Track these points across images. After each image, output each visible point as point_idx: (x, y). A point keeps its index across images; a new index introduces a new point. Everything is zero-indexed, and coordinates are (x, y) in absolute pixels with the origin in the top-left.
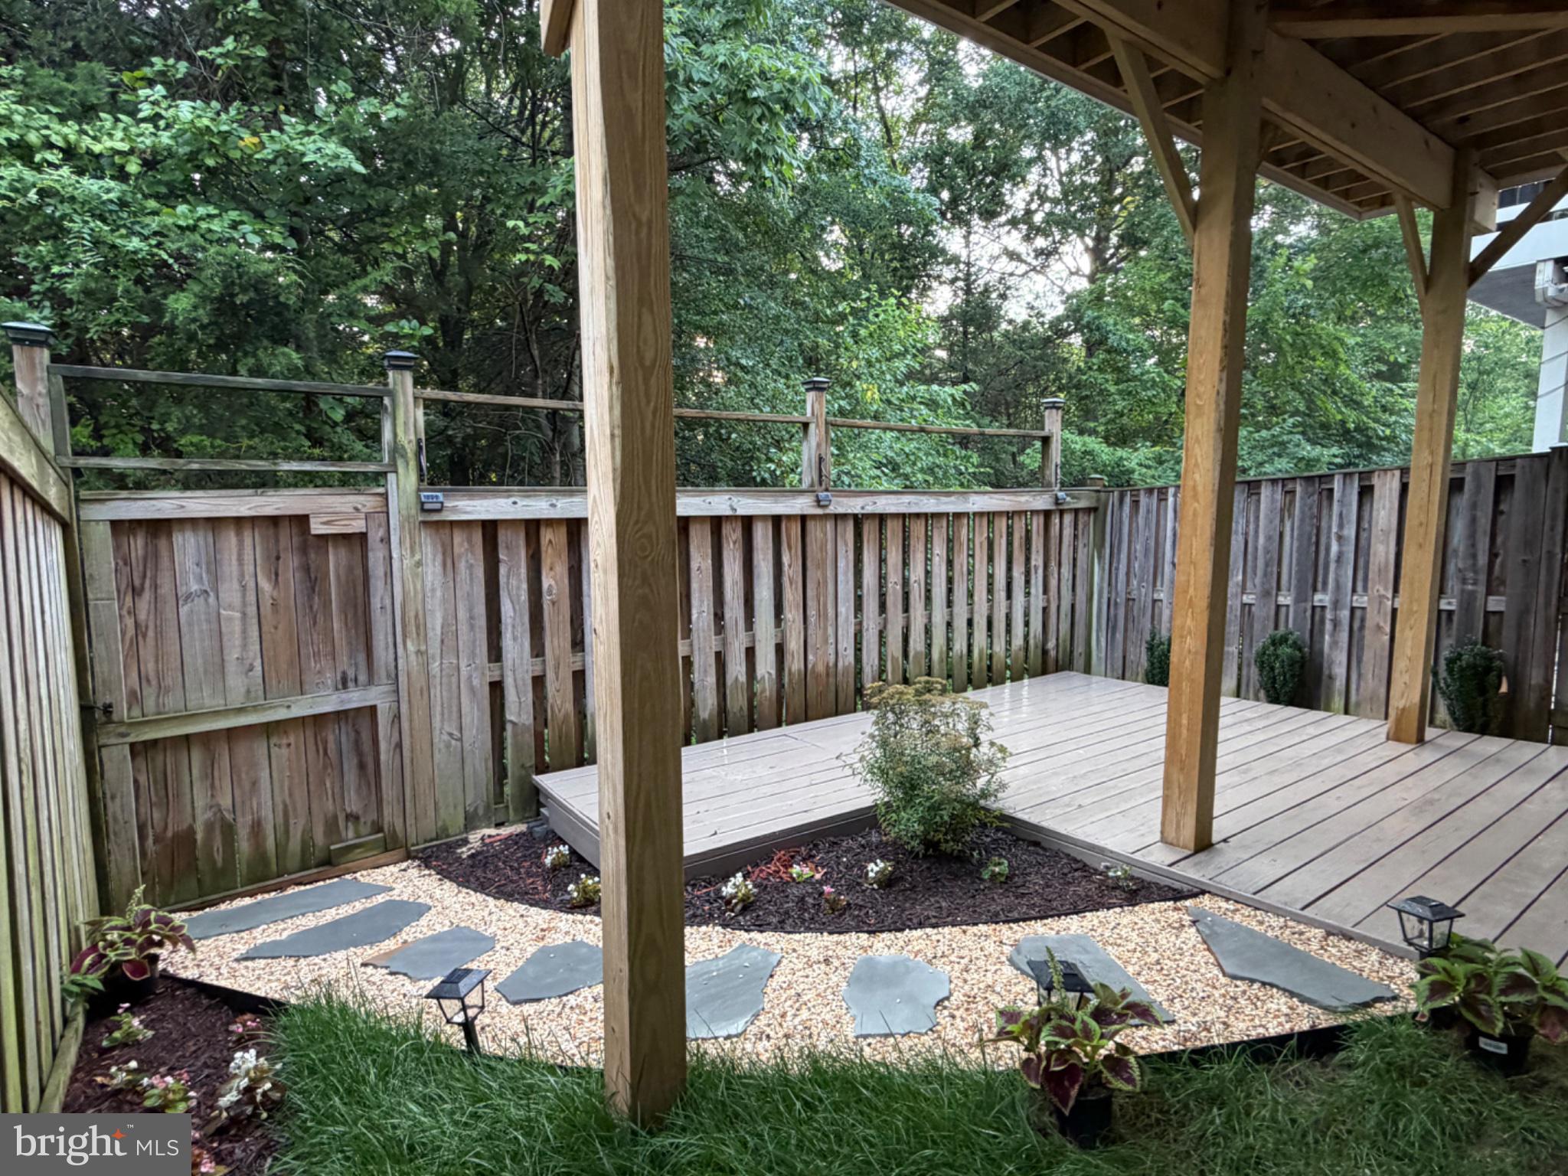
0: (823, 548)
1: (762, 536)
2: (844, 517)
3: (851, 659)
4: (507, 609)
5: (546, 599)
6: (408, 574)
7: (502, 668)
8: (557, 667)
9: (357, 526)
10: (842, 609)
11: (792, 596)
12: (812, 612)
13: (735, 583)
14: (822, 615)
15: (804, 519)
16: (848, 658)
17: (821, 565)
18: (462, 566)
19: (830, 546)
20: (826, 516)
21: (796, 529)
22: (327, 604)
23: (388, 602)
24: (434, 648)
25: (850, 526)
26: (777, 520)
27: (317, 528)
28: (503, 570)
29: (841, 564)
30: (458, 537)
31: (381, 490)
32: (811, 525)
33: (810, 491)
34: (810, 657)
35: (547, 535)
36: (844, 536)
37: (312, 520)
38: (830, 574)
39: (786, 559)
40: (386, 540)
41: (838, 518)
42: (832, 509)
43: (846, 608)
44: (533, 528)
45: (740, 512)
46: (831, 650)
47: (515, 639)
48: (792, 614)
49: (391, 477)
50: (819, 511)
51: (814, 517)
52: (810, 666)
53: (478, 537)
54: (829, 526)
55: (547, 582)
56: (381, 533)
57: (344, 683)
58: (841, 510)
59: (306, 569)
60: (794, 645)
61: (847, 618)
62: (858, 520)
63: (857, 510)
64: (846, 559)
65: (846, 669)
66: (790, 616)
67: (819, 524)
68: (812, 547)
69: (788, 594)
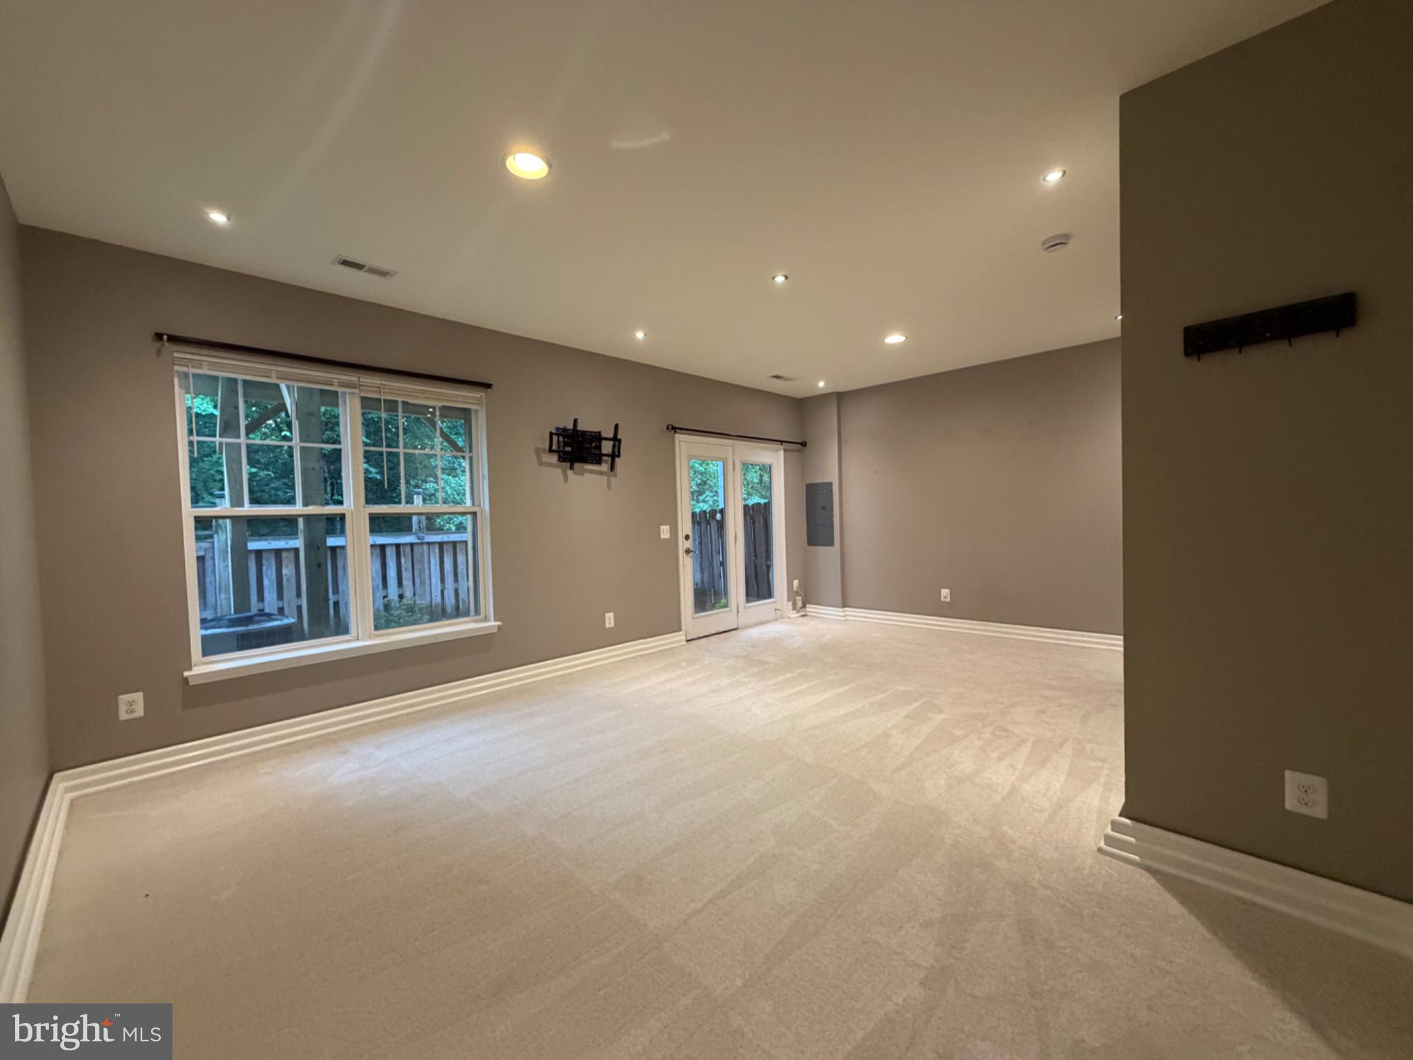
0: (422, 555)
1: (391, 554)
2: (433, 543)
3: (439, 600)
4: (266, 582)
5: (285, 579)
6: (222, 569)
7: (264, 605)
8: (289, 605)
10: (433, 580)
11: (406, 575)
12: (417, 581)
14: (422, 582)
15: (412, 545)
17: (422, 562)
19: (426, 555)
20: (424, 543)
21: (408, 549)
23: (213, 580)
25: (437, 546)
26: (398, 546)
28: (264, 568)
31: (211, 540)
32: (416, 548)
33: (416, 533)
34: (417, 599)
35: (284, 555)
36: (434, 552)
38: (426, 566)
39: (403, 560)
40: (213, 558)
41: (429, 543)
42: (426, 540)
44: (278, 553)
45: (378, 543)
46: (428, 596)
47: (269, 593)
48: (407, 582)
49: (215, 536)
50: (418, 542)
51: (417, 544)
52: (417, 602)
54: (425, 547)
55: (285, 571)
56: (211, 556)
58: (430, 540)
60: (408, 593)
61: (436, 584)
62: (441, 545)
63: (440, 540)
64: (435, 561)
65: (437, 605)
66: (405, 583)
67: (420, 546)
68: (417, 557)
69: (405, 574)
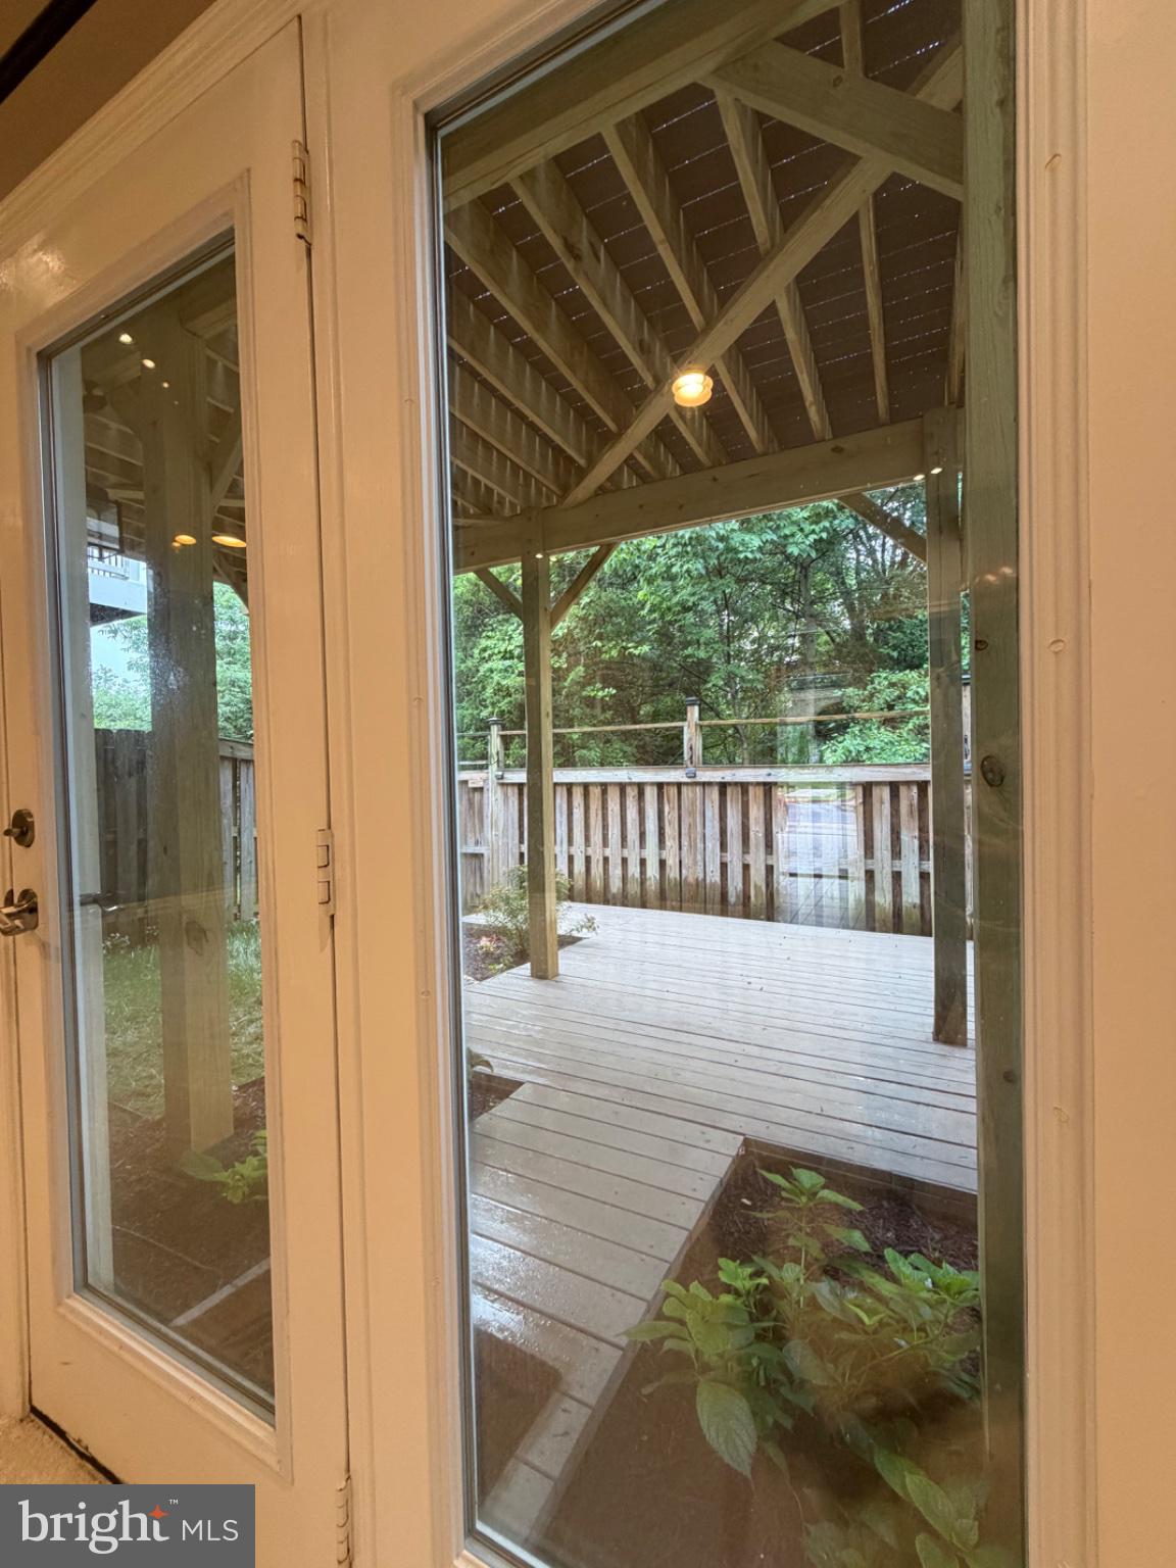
0: (693, 804)
1: (651, 795)
2: (710, 784)
3: (717, 878)
6: (494, 803)
9: (480, 784)
10: (709, 845)
11: (670, 831)
12: (685, 843)
13: (633, 820)
14: (692, 846)
15: (679, 785)
16: (714, 876)
17: (692, 813)
18: (510, 801)
19: (698, 803)
20: (697, 784)
21: (673, 791)
22: (474, 813)
23: (488, 814)
24: (501, 835)
25: (715, 793)
26: (660, 786)
27: (470, 785)
29: (708, 814)
30: (510, 790)
31: (487, 771)
32: (684, 789)
33: (686, 766)
34: (684, 871)
36: (710, 796)
37: (470, 782)
38: (699, 820)
39: (666, 809)
40: (488, 790)
41: (704, 784)
42: (698, 779)
43: (713, 844)
45: (635, 780)
46: (701, 869)
48: (671, 843)
49: (490, 766)
50: (689, 780)
51: (687, 784)
52: (683, 877)
53: (516, 790)
54: (698, 790)
56: (487, 787)
57: (477, 843)
58: (707, 779)
59: (469, 800)
60: (673, 860)
61: (714, 851)
62: (723, 787)
63: (719, 780)
64: (712, 812)
65: (713, 885)
66: (668, 843)
67: (690, 788)
68: (685, 803)
69: (668, 830)
